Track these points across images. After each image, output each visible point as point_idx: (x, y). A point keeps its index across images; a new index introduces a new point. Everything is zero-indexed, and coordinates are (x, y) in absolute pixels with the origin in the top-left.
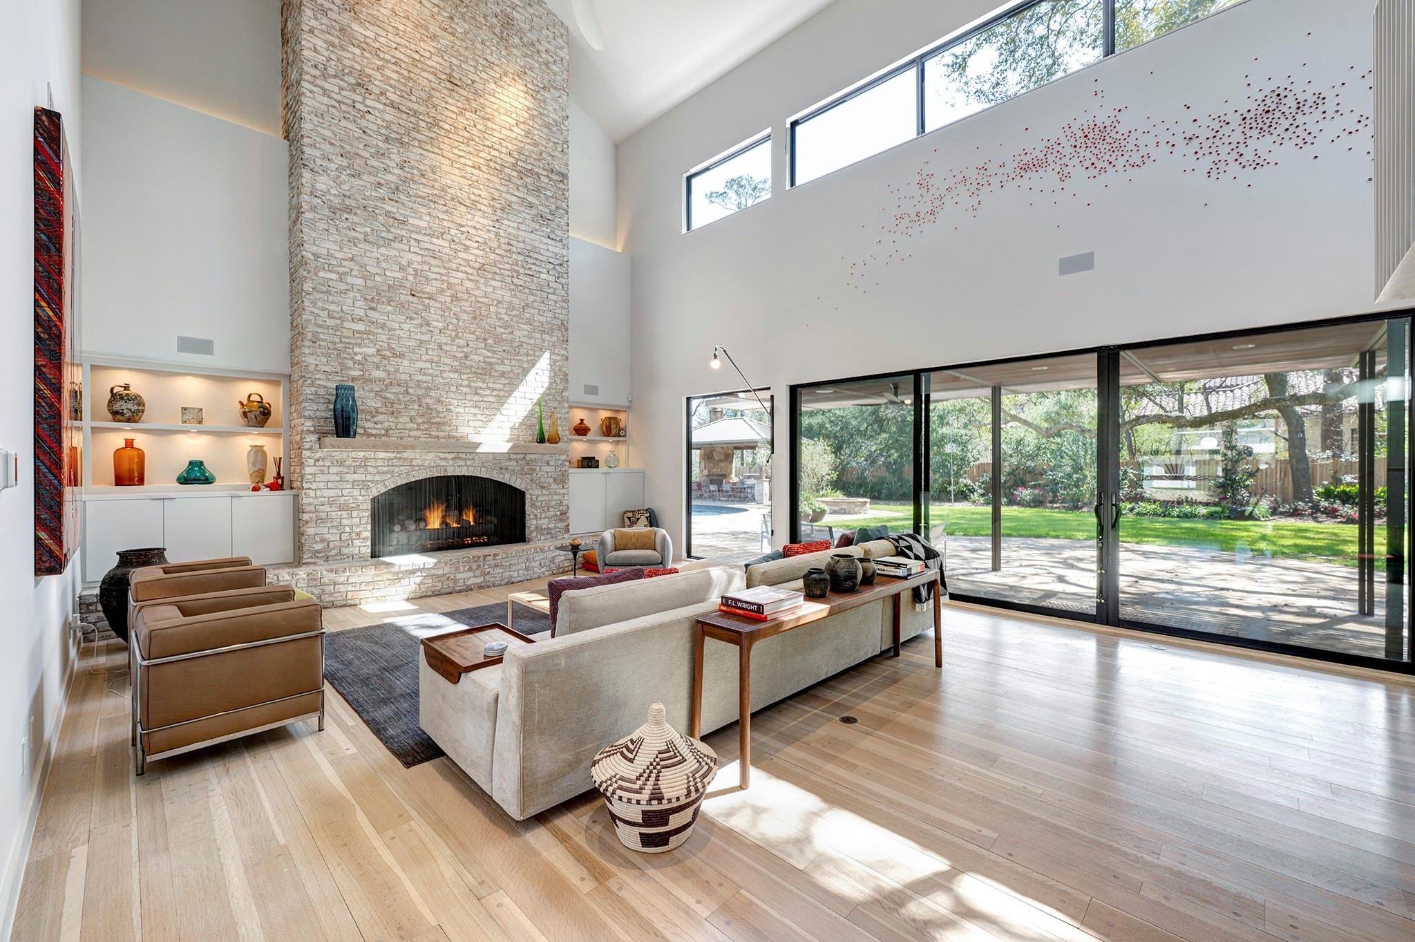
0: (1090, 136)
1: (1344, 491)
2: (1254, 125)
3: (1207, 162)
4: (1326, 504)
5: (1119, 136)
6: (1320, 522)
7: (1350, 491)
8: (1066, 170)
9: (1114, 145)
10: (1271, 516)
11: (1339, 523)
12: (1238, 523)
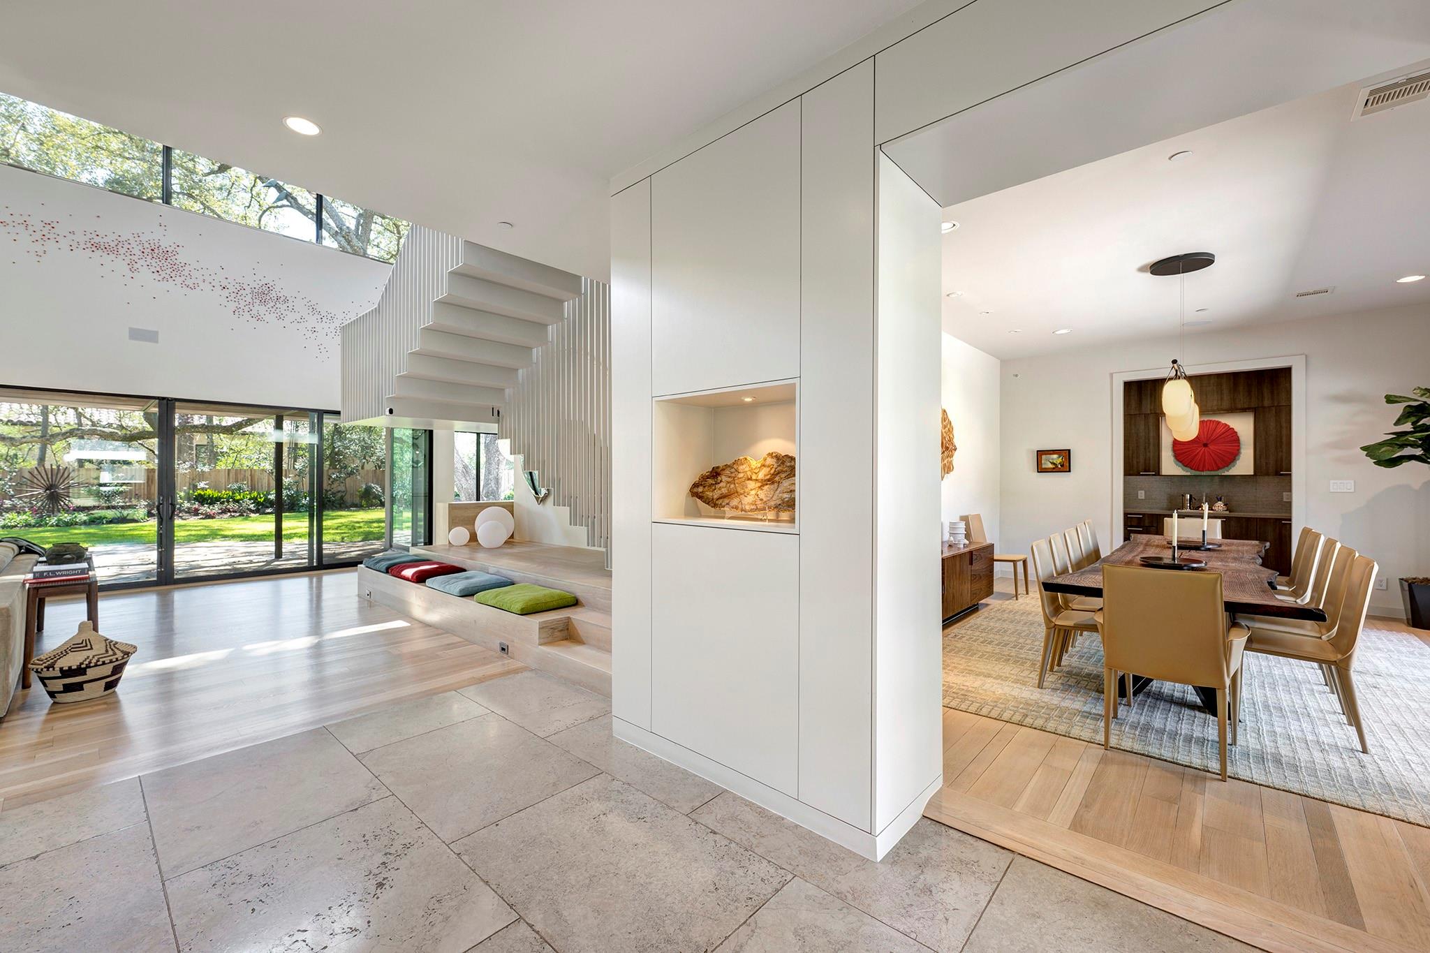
0: (156, 251)
1: (200, 495)
2: (257, 297)
3: (232, 305)
4: (189, 505)
5: (178, 262)
6: (185, 519)
7: (204, 494)
8: (136, 266)
9: (175, 267)
10: (148, 517)
11: (200, 519)
12: (121, 525)
